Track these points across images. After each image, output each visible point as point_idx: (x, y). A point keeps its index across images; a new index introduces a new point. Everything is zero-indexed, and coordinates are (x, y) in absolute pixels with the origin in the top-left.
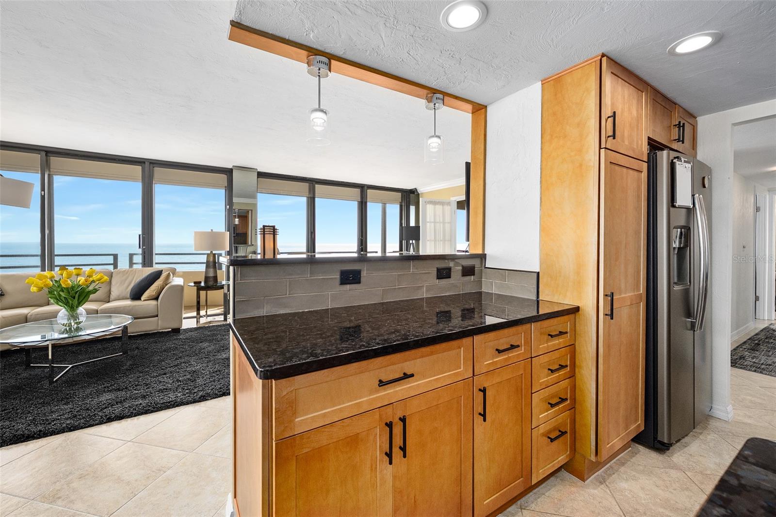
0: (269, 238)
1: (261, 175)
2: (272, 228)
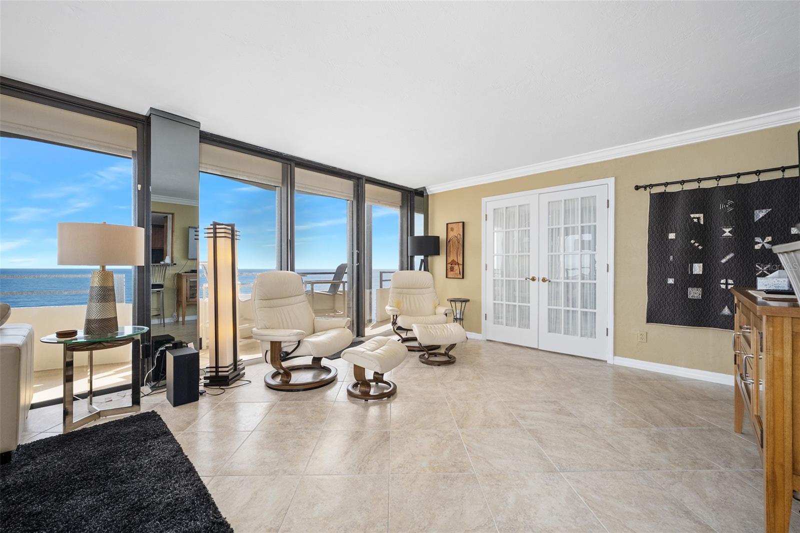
0: (224, 245)
1: (207, 138)
2: (230, 228)
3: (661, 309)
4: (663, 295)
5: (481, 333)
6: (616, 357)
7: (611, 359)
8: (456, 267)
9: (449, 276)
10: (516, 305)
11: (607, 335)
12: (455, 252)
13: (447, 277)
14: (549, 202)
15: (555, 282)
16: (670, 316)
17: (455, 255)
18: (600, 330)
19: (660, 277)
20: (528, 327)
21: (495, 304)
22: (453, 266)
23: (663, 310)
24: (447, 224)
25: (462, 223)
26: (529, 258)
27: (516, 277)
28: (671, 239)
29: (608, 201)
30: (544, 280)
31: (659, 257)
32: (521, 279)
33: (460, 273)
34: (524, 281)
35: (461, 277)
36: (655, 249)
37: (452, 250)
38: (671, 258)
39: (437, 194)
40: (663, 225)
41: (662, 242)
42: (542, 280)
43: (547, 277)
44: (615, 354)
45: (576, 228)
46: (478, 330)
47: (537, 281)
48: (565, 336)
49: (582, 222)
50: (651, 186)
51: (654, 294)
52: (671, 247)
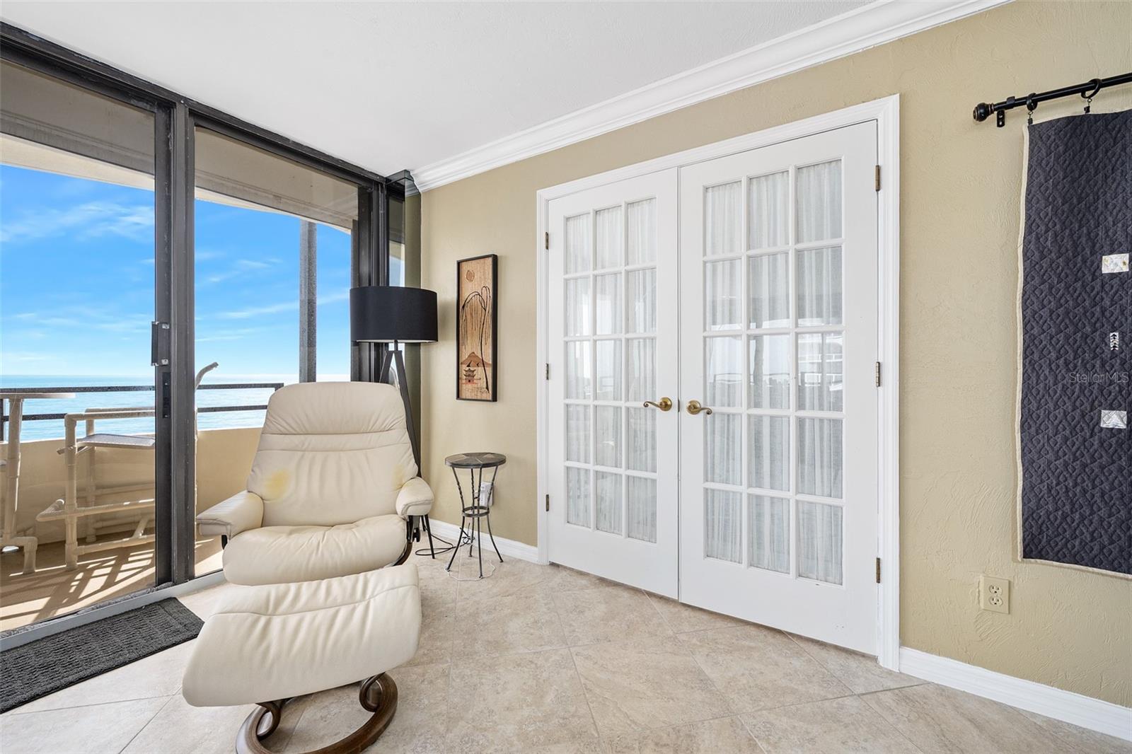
3: (1077, 516)
4: (1084, 466)
5: (536, 546)
6: (908, 651)
7: (889, 654)
8: (479, 372)
9: (463, 395)
10: (621, 475)
11: (878, 581)
12: (477, 333)
13: (458, 397)
14: (707, 189)
15: (723, 414)
16: (1112, 542)
17: (478, 341)
18: (856, 564)
19: (1069, 406)
20: (652, 538)
21: (568, 468)
22: (472, 369)
23: (1083, 518)
24: (459, 263)
25: (490, 260)
26: (653, 347)
27: (621, 400)
28: (1113, 276)
29: (878, 169)
30: (694, 409)
31: (1067, 338)
32: (632, 404)
33: (487, 388)
34: (640, 409)
35: (490, 398)
36: (1052, 312)
37: (469, 328)
38: (1114, 340)
39: (438, 189)
40: (1080, 227)
41: (1079, 284)
42: (689, 408)
43: (700, 400)
44: (903, 642)
45: (780, 259)
46: (530, 537)
47: (674, 410)
48: (752, 569)
49: (798, 239)
50: (1033, 101)
51: (1050, 463)
52: (1113, 303)
